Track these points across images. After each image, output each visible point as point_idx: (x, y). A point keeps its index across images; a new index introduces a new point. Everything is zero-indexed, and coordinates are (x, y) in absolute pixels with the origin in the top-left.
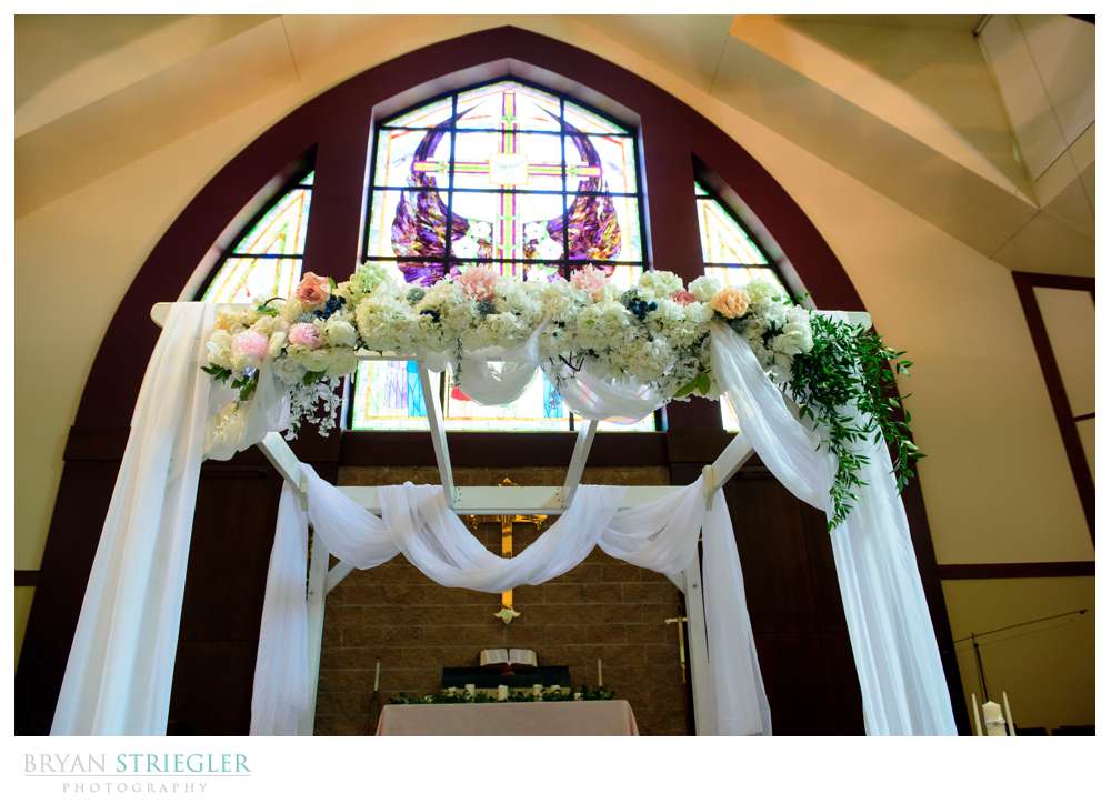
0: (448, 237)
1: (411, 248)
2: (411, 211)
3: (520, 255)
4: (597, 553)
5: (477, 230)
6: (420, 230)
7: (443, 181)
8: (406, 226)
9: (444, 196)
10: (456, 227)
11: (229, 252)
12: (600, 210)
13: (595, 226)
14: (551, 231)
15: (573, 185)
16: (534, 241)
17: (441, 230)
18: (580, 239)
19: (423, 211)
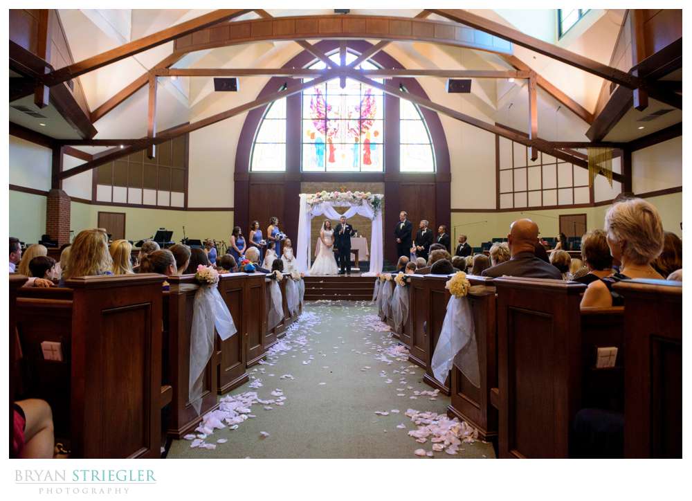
0: (326, 111)
1: (315, 116)
2: (315, 102)
3: (347, 118)
4: (357, 214)
5: (334, 109)
6: (318, 109)
7: (323, 92)
8: (314, 108)
9: (324, 97)
10: (328, 108)
11: (264, 118)
12: (371, 101)
13: (370, 107)
14: (356, 109)
15: (363, 93)
16: (351, 113)
17: (324, 109)
18: (365, 111)
19: (318, 103)
